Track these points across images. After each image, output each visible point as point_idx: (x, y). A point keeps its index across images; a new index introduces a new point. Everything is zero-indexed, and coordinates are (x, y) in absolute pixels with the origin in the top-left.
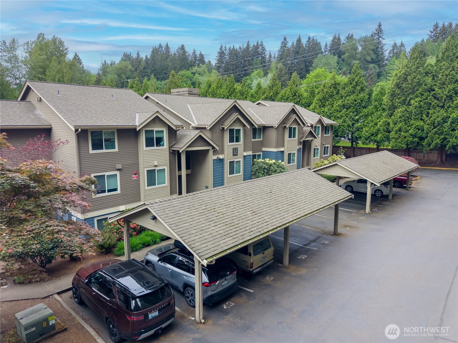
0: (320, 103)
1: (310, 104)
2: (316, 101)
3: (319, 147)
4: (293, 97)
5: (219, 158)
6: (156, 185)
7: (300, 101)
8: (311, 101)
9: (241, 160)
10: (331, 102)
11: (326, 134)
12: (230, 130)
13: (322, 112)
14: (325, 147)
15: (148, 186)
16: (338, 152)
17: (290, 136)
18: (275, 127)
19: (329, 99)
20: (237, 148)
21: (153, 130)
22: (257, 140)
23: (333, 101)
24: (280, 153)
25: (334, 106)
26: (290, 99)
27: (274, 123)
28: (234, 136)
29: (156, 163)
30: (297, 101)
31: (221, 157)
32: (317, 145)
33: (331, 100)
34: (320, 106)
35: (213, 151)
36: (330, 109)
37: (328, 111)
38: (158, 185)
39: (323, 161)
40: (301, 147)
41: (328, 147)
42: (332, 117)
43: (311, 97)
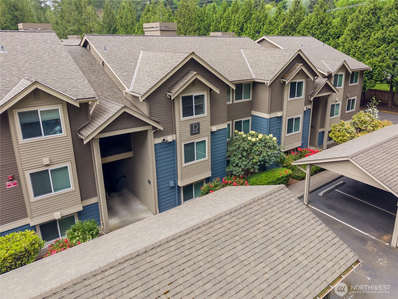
0: (353, 35)
1: (340, 35)
2: (348, 32)
3: (340, 103)
4: (319, 25)
5: (166, 141)
6: (51, 192)
7: (327, 30)
8: (341, 31)
9: (207, 139)
10: (367, 33)
11: (352, 82)
12: (183, 97)
13: (355, 46)
14: (349, 101)
15: (36, 195)
16: (368, 104)
17: (292, 95)
18: (267, 84)
19: (364, 30)
20: (198, 124)
21: (37, 111)
22: (243, 100)
23: (371, 32)
24: (276, 119)
25: (370, 39)
26: (315, 29)
27: (266, 79)
28: (193, 106)
29: (46, 161)
30: (324, 31)
31: (170, 138)
32: (337, 100)
33: (367, 31)
34: (352, 39)
35: (154, 133)
36: (365, 44)
37: (361, 46)
38: (55, 190)
39: (343, 124)
40: (310, 107)
41: (354, 100)
42: (366, 54)
43: (341, 26)
